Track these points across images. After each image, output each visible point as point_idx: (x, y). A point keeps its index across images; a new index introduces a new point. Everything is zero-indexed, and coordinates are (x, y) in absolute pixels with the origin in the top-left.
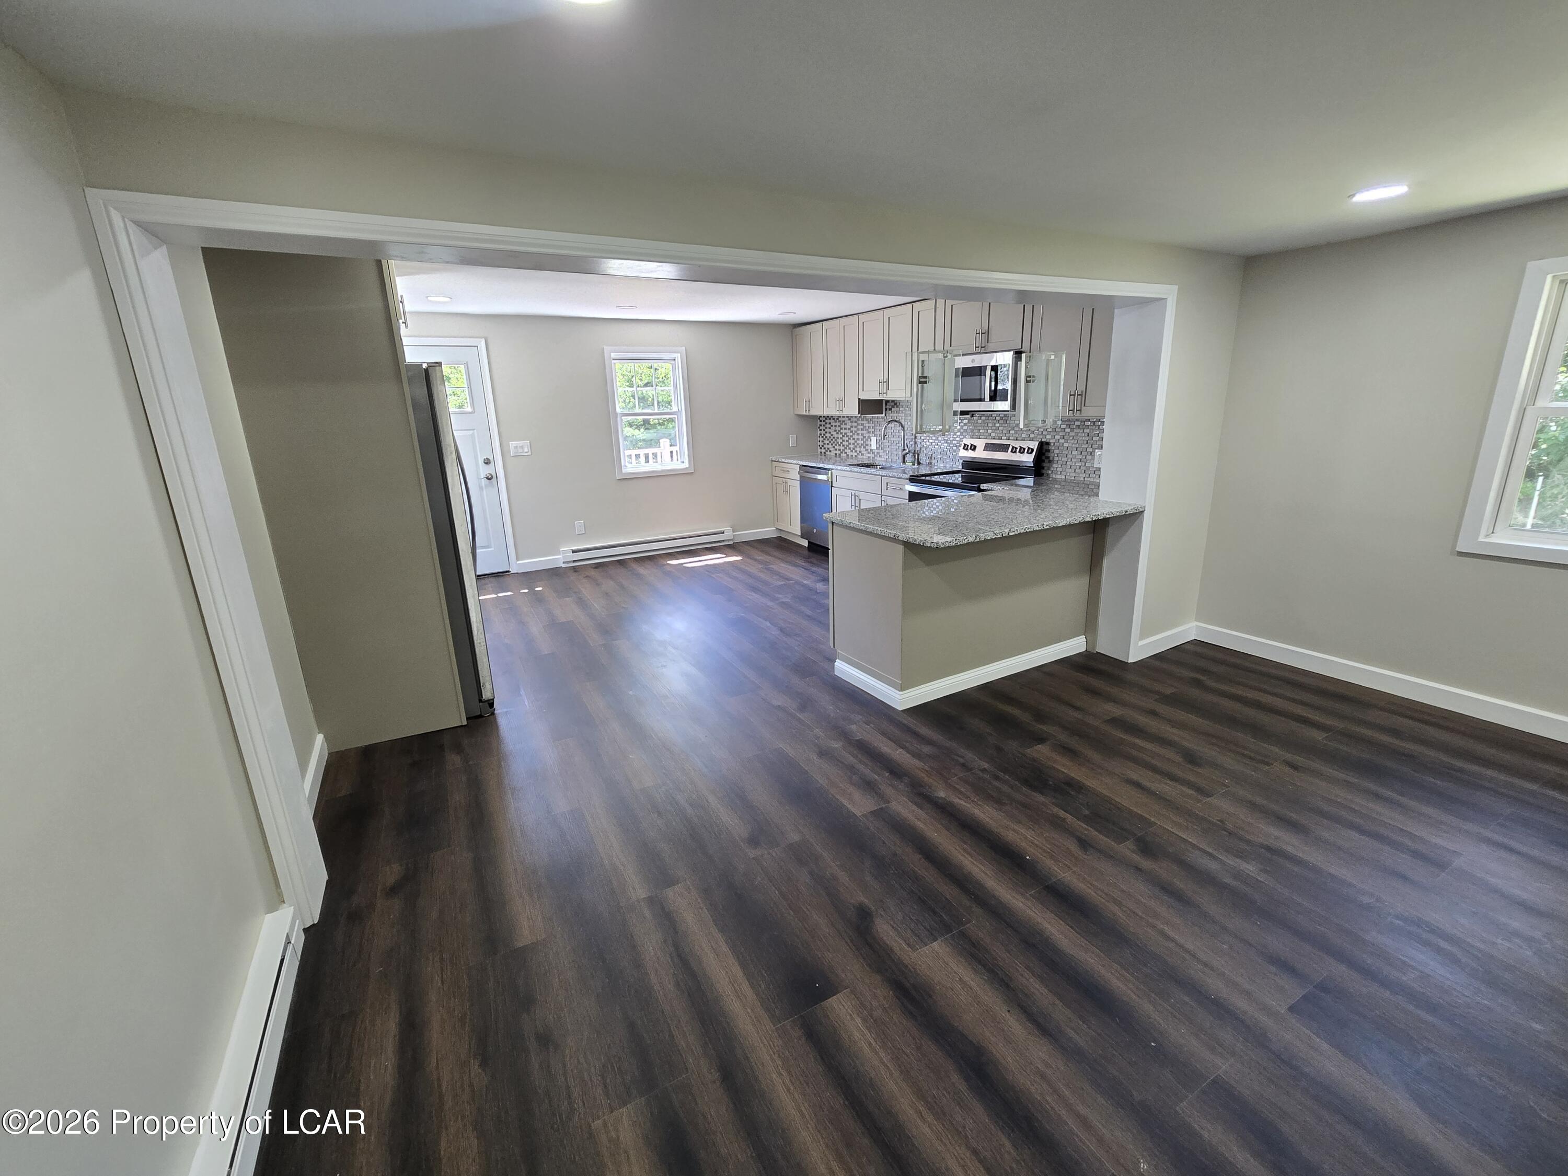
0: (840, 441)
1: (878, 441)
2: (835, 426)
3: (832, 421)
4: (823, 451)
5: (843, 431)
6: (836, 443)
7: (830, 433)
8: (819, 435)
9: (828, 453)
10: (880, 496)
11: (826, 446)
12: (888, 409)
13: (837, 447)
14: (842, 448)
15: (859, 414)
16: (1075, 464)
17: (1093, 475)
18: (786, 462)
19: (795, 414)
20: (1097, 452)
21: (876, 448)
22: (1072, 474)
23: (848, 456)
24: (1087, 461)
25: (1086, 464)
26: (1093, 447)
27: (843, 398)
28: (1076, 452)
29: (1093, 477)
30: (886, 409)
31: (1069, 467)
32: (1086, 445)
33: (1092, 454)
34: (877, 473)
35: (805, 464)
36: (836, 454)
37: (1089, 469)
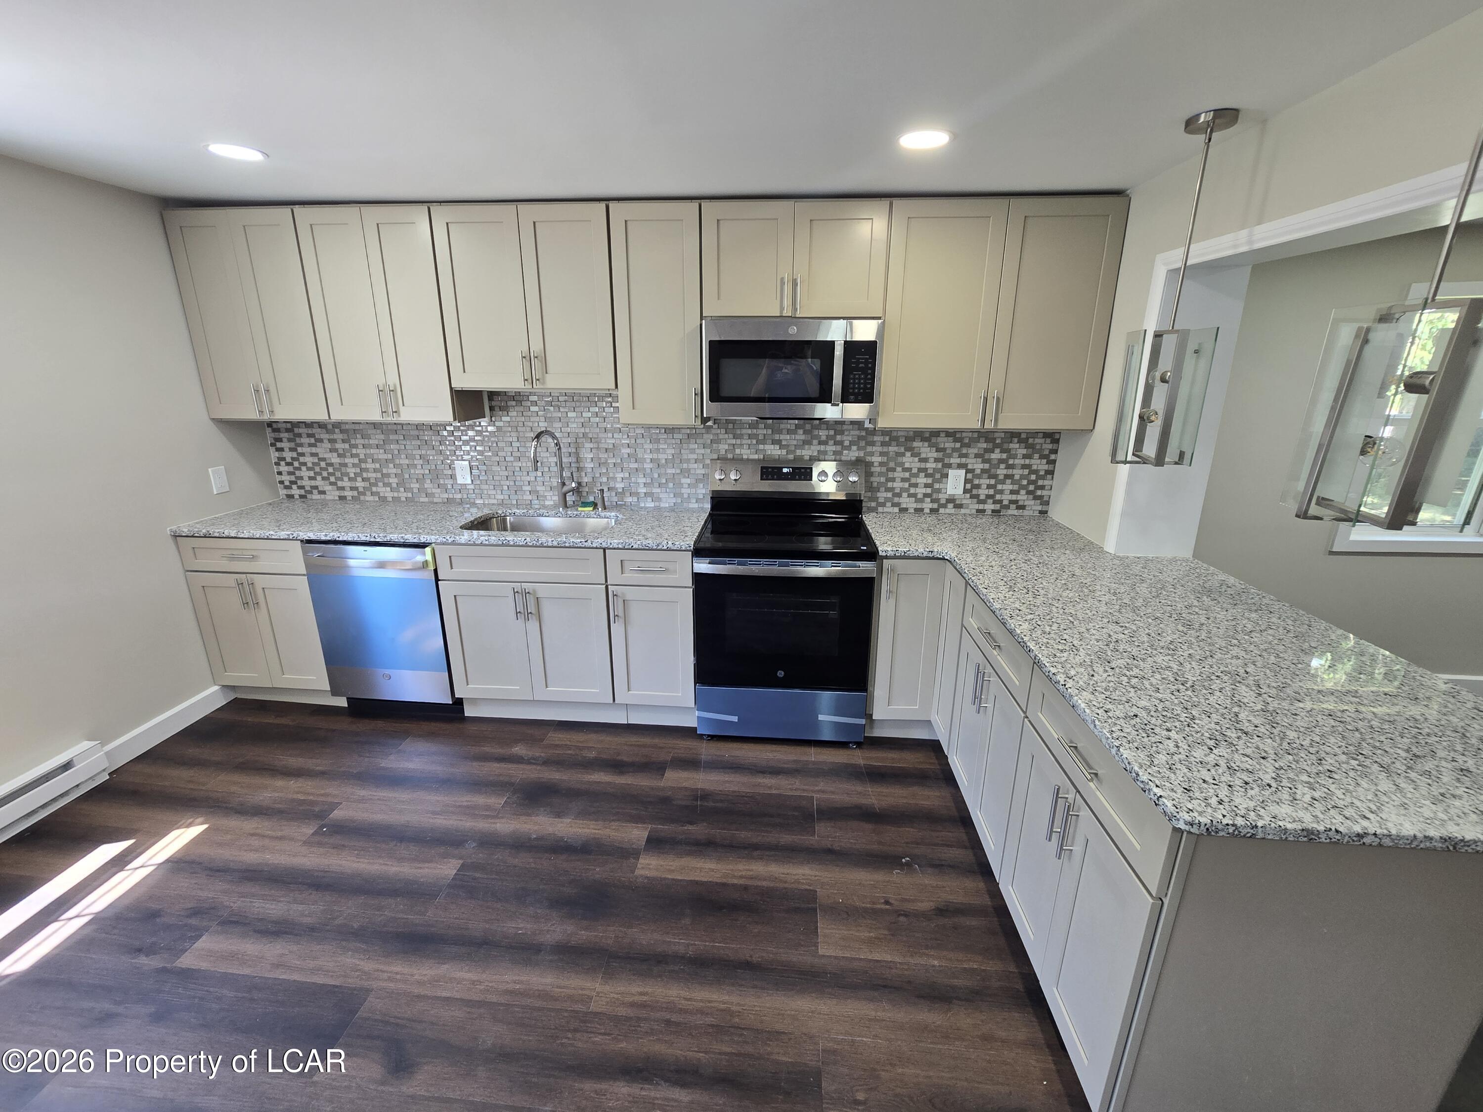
0: (352, 471)
1: (475, 468)
2: (332, 441)
3: (316, 430)
4: (295, 491)
5: (361, 452)
6: (338, 475)
7: (313, 455)
8: (274, 460)
9: (316, 496)
10: (604, 586)
11: (306, 483)
12: (497, 409)
13: (346, 483)
14: (360, 484)
15: (455, 420)
16: (921, 491)
17: (950, 506)
18: (241, 536)
19: (213, 419)
20: (952, 473)
21: (470, 482)
22: (915, 505)
23: (383, 499)
24: (942, 486)
25: (939, 491)
26: (949, 466)
27: (395, 386)
28: (922, 475)
29: (950, 508)
30: (492, 409)
31: (910, 496)
32: (940, 465)
33: (947, 476)
34: (588, 544)
35: (323, 538)
36: (342, 498)
37: (943, 497)
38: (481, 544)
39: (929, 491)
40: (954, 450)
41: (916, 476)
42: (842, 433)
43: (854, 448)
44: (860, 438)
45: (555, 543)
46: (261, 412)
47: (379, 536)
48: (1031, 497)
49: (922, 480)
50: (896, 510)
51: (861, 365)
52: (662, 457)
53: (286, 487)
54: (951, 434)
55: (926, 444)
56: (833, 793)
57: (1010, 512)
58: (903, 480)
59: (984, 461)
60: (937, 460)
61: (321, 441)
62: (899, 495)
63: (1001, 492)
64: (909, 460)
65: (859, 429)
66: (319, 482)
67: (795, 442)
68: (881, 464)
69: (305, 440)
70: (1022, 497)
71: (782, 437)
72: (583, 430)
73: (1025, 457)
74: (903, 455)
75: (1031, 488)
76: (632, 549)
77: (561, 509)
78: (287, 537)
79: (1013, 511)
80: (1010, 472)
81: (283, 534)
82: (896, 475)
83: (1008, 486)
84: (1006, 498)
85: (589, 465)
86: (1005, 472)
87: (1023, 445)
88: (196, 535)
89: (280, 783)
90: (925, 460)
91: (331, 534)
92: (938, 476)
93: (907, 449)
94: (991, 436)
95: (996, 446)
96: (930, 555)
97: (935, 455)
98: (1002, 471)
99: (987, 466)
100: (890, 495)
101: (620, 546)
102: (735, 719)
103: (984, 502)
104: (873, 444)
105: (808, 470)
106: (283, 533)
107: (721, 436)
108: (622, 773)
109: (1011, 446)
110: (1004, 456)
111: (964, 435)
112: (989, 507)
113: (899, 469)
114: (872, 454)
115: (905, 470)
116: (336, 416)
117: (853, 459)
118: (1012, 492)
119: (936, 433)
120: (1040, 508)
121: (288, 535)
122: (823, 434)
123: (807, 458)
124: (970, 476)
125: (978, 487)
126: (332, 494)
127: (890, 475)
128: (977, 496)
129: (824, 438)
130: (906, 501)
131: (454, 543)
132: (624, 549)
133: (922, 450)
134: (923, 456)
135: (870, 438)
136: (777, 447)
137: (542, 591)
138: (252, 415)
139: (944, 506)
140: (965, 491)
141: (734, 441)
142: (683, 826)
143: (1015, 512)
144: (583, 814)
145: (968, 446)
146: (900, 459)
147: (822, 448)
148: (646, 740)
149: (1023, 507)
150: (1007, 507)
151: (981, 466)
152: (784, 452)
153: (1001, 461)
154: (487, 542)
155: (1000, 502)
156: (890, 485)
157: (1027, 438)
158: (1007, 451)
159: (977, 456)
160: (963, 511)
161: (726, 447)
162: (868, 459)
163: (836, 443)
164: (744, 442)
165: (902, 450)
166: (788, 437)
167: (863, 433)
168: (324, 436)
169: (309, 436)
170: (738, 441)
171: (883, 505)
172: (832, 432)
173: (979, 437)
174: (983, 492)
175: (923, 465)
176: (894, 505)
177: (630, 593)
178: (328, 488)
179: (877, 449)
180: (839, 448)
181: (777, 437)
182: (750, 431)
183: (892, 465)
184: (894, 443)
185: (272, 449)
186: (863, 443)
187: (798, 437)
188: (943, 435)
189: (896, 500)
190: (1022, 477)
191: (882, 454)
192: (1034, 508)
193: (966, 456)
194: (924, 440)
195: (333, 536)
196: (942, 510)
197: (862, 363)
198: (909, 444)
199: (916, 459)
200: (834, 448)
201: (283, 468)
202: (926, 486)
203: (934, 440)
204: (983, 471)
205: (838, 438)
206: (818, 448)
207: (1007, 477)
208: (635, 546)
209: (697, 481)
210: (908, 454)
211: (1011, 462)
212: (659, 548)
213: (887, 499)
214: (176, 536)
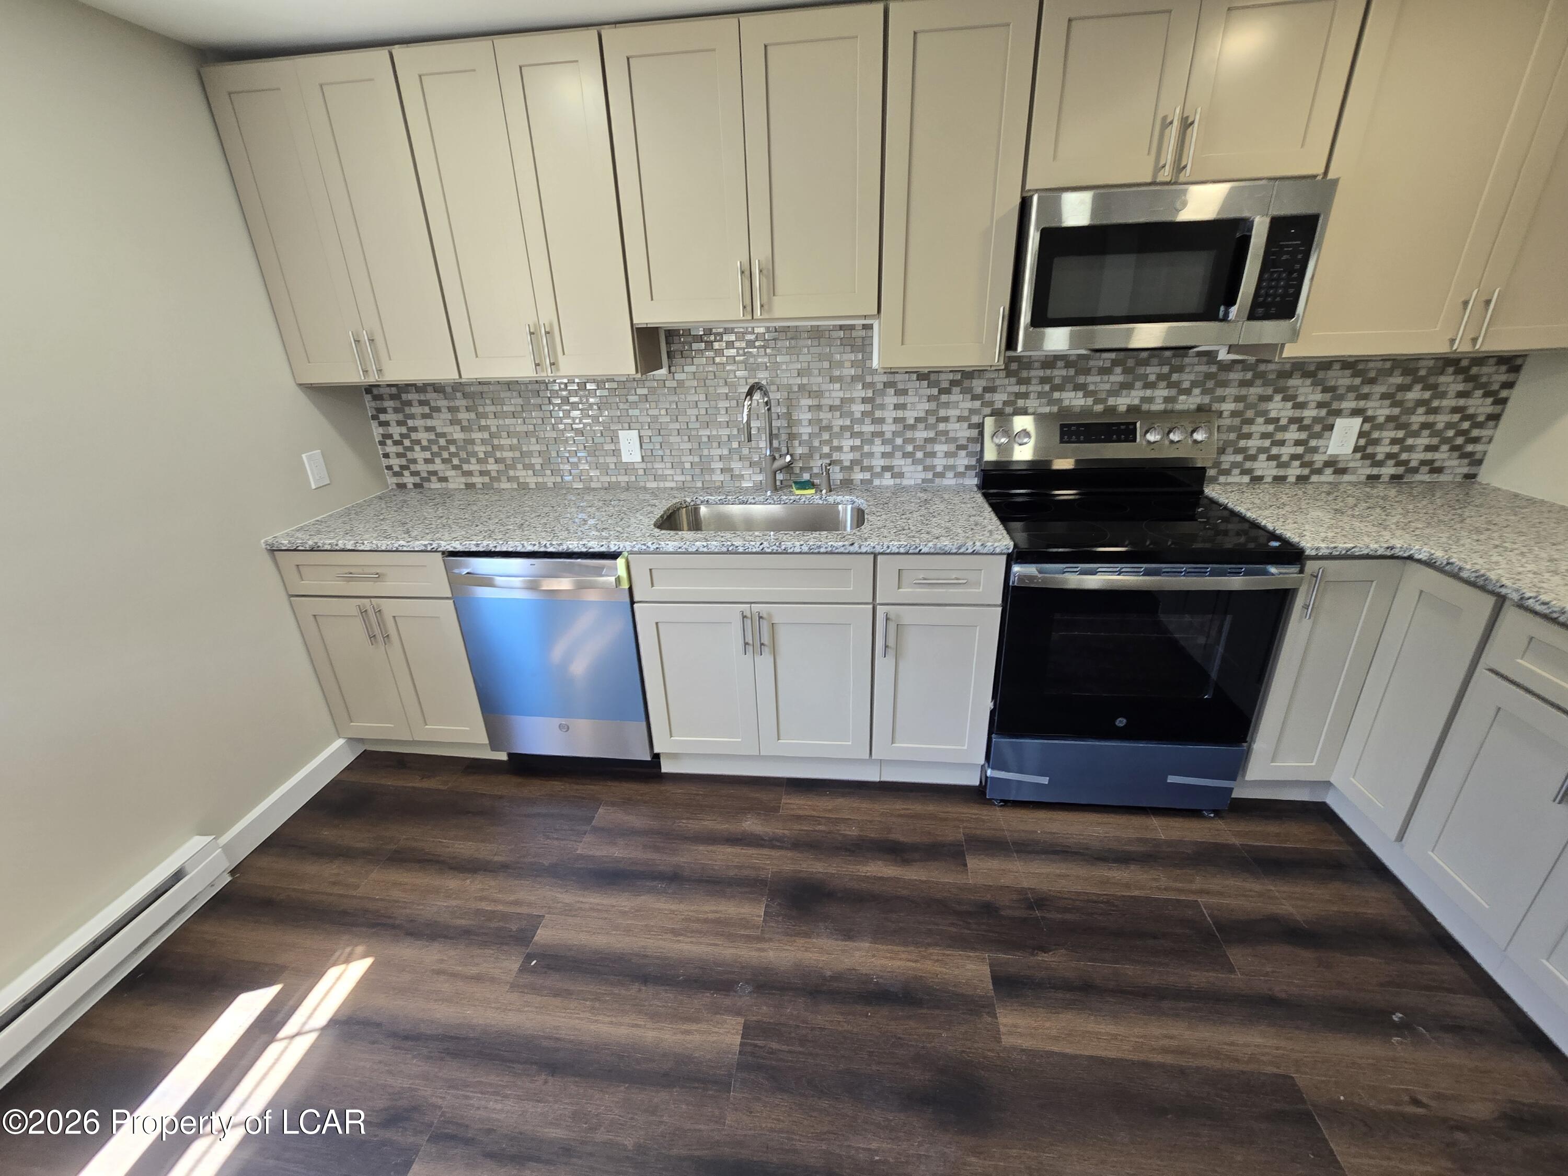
0: (480, 450)
1: (646, 440)
2: (452, 410)
3: (431, 396)
4: (408, 479)
5: (492, 423)
6: (463, 455)
7: (429, 429)
8: (378, 438)
9: (435, 485)
10: (871, 606)
11: (421, 467)
12: (678, 355)
13: (474, 467)
14: (492, 467)
15: (637, 372)
16: (1286, 451)
17: (1329, 471)
18: (360, 548)
19: (300, 385)
20: (1340, 423)
21: (640, 460)
22: (1275, 472)
23: (523, 487)
24: (1321, 442)
25: (1315, 450)
26: (1338, 413)
27: (551, 325)
28: (1294, 427)
29: (1328, 476)
30: (670, 355)
31: (1270, 458)
32: (1323, 412)
33: (1331, 428)
34: (855, 548)
35: (474, 549)
36: (470, 486)
37: (1319, 459)
38: (697, 552)
39: (1300, 450)
40: (1350, 389)
41: (1284, 429)
42: (1180, 369)
43: (1197, 391)
44: (1209, 376)
45: (805, 549)
46: (365, 372)
47: (551, 545)
48: (1456, 454)
49: (1293, 434)
50: (1246, 479)
51: (1284, 257)
52: (910, 416)
53: (396, 474)
54: (1351, 365)
55: (1308, 381)
56: (1220, 894)
57: (1418, 477)
58: (1264, 436)
59: (1394, 405)
60: (1320, 405)
61: (438, 409)
62: (1254, 458)
63: (1410, 449)
64: (1279, 408)
65: (1208, 363)
66: (438, 466)
67: (1107, 387)
68: (1234, 414)
69: (417, 410)
70: (1442, 456)
71: (1090, 379)
72: (798, 381)
73: (1461, 395)
74: (1269, 399)
75: (1460, 441)
76: (919, 553)
77: (769, 493)
78: (423, 548)
79: (1423, 476)
80: (1431, 418)
81: (418, 545)
82: (1254, 428)
83: (1424, 440)
84: (1416, 457)
85: (805, 430)
86: (1422, 419)
87: (1460, 377)
88: (300, 548)
89: (452, 883)
90: (1302, 406)
91: (485, 543)
92: (1317, 428)
93: (1276, 391)
94: (1412, 365)
95: (1417, 380)
96: (1388, 553)
97: (1319, 397)
98: (1418, 418)
99: (1396, 411)
100: (1239, 458)
101: (902, 550)
102: (1045, 780)
103: (1380, 464)
104: (1224, 384)
105: (1131, 427)
106: (417, 543)
107: (998, 382)
108: (906, 862)
109: (1442, 379)
110: (1427, 395)
111: (1371, 365)
112: (1388, 470)
113: (1260, 420)
114: (1223, 399)
115: (1269, 421)
116: (469, 374)
117: (1193, 407)
118: (1429, 448)
119: (1326, 364)
120: (1465, 470)
121: (425, 546)
122: (1152, 371)
123: (1123, 408)
124: (1367, 427)
125: (1376, 442)
126: (456, 482)
127: (1246, 429)
128: (1372, 456)
129: (1152, 378)
130: (1264, 467)
131: (657, 552)
132: (907, 553)
133: (1302, 390)
134: (1301, 399)
135: (1222, 376)
136: (1080, 394)
137: (779, 614)
138: (353, 376)
139: (1319, 472)
140: (1356, 449)
141: (1016, 389)
142: (1033, 955)
143: (1427, 478)
144: (880, 935)
145: (1372, 381)
146: (1263, 406)
147: (1148, 393)
148: (917, 807)
149: (1439, 470)
150: (1415, 470)
151: (1387, 412)
152: (1090, 401)
153: (1420, 403)
154: (705, 550)
155: (1406, 463)
156: (1242, 443)
157: (1469, 368)
158: (1434, 387)
159: (1384, 396)
160: (1346, 478)
161: (1005, 397)
162: (1215, 406)
163: (1170, 386)
164: (1031, 388)
165: (1269, 391)
166: (1098, 379)
167: (1214, 369)
168: (443, 403)
169: (422, 403)
170: (1023, 389)
171: (1227, 472)
172: (1166, 369)
173: (1392, 369)
174: (1381, 451)
175: (1297, 413)
176: (1244, 472)
177: (908, 615)
178: (450, 473)
179: (1231, 391)
180: (1173, 392)
181: (1081, 379)
182: (1041, 373)
183: (1250, 414)
184: (1259, 382)
185: (374, 424)
186: (1210, 384)
187: (1113, 378)
188: (1337, 366)
189: (1248, 465)
190: (1449, 425)
191: (1238, 399)
192: (1456, 467)
193: (1366, 397)
194: (1306, 375)
195: (488, 545)
196: (1314, 478)
197: (1288, 253)
198: (1282, 382)
199: (1290, 404)
200: (1165, 393)
201: (391, 449)
202: (1298, 443)
203: (1321, 375)
204: (1389, 419)
205: (1175, 377)
206: (1141, 393)
207: (1425, 426)
208: (925, 550)
209: (960, 447)
210: (1278, 397)
211: (1435, 403)
212: (961, 551)
213: (1235, 465)
214: (273, 551)
